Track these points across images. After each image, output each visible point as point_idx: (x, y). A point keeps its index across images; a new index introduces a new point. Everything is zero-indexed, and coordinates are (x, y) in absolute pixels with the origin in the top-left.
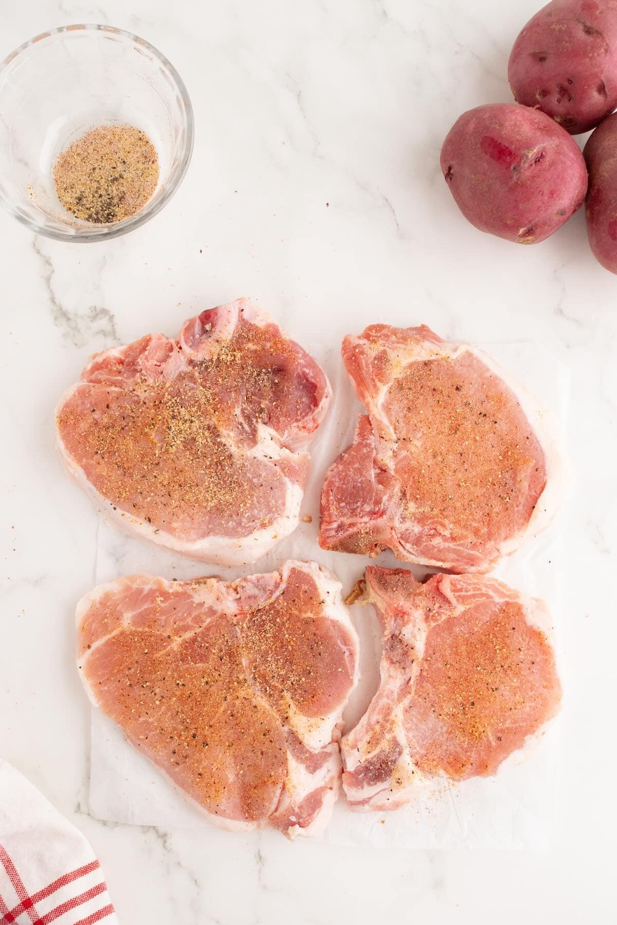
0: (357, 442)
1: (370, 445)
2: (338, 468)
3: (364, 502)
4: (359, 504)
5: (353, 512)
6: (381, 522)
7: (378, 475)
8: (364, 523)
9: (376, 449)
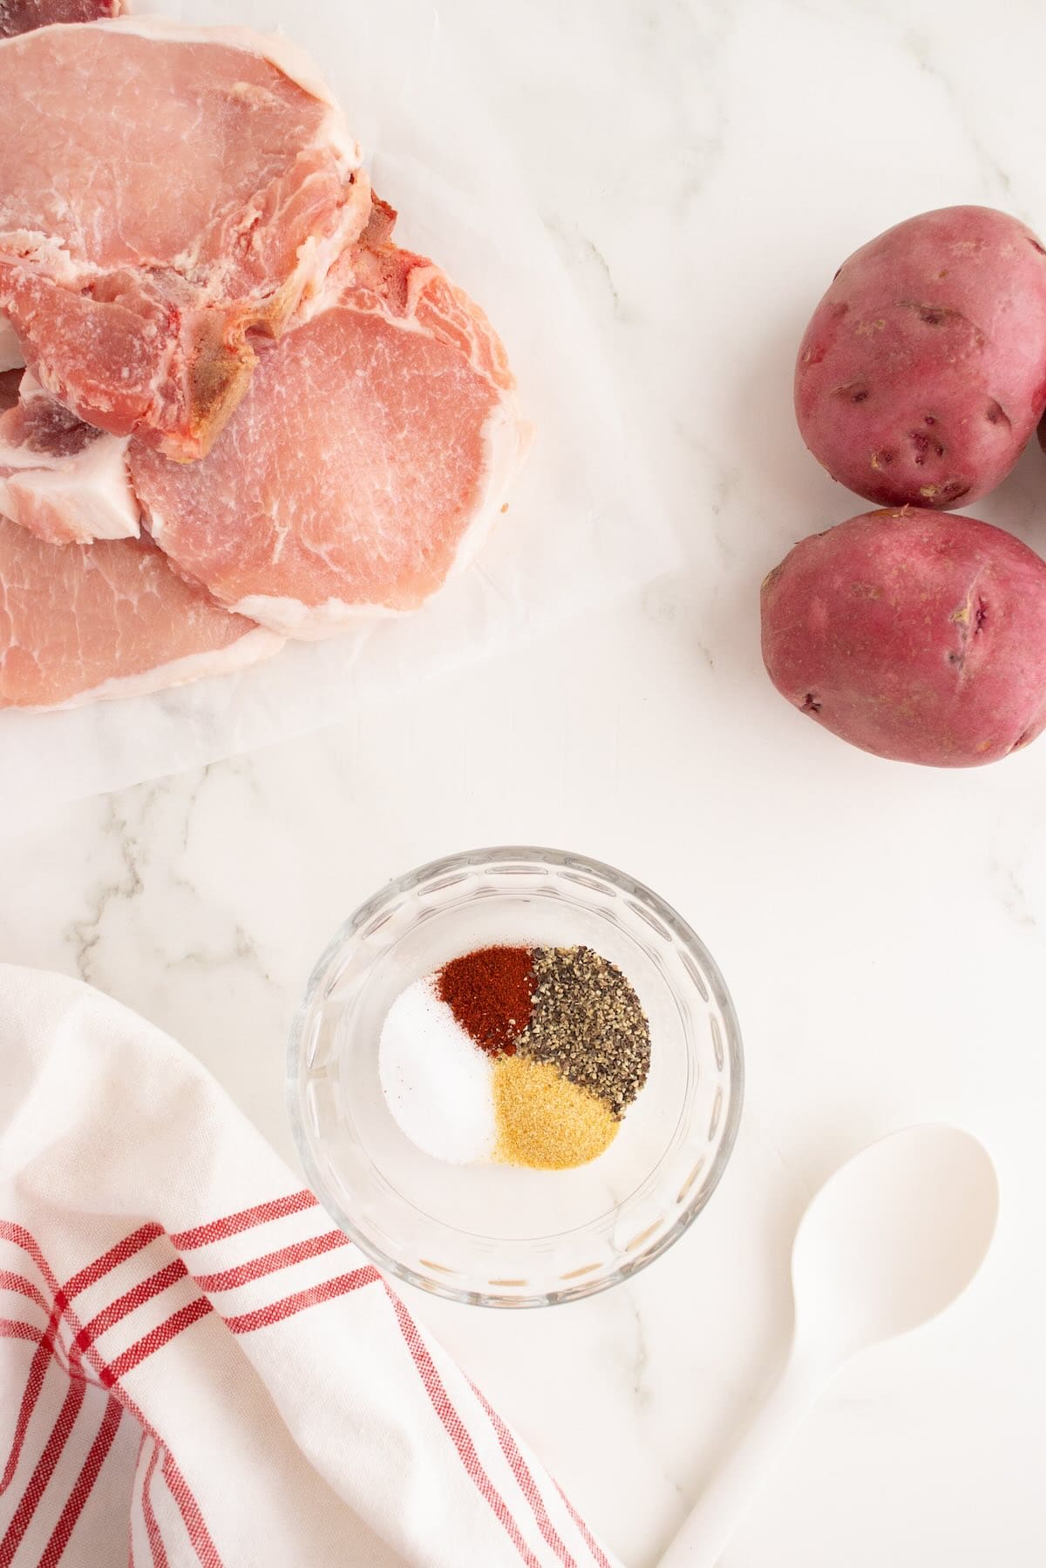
0: (13, 302)
1: (29, 280)
2: (50, 355)
3: (136, 332)
4: (137, 343)
5: (149, 360)
6: (187, 319)
7: (95, 298)
8: (179, 351)
9: (42, 275)
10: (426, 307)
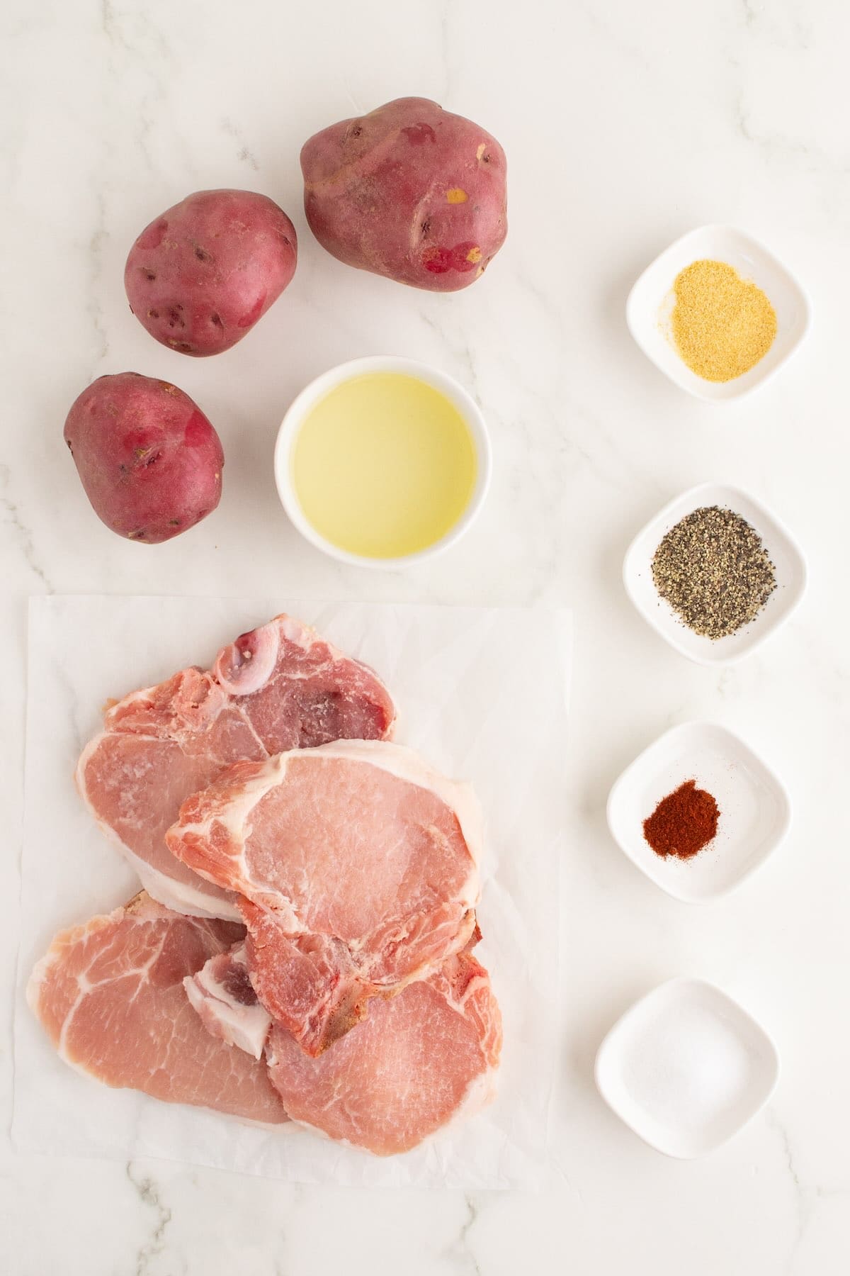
0: (256, 934)
1: (270, 926)
2: (263, 975)
3: (312, 981)
4: (310, 987)
5: (313, 1000)
6: (342, 983)
7: (299, 946)
8: (329, 1000)
9: (278, 925)
10: (472, 1002)
